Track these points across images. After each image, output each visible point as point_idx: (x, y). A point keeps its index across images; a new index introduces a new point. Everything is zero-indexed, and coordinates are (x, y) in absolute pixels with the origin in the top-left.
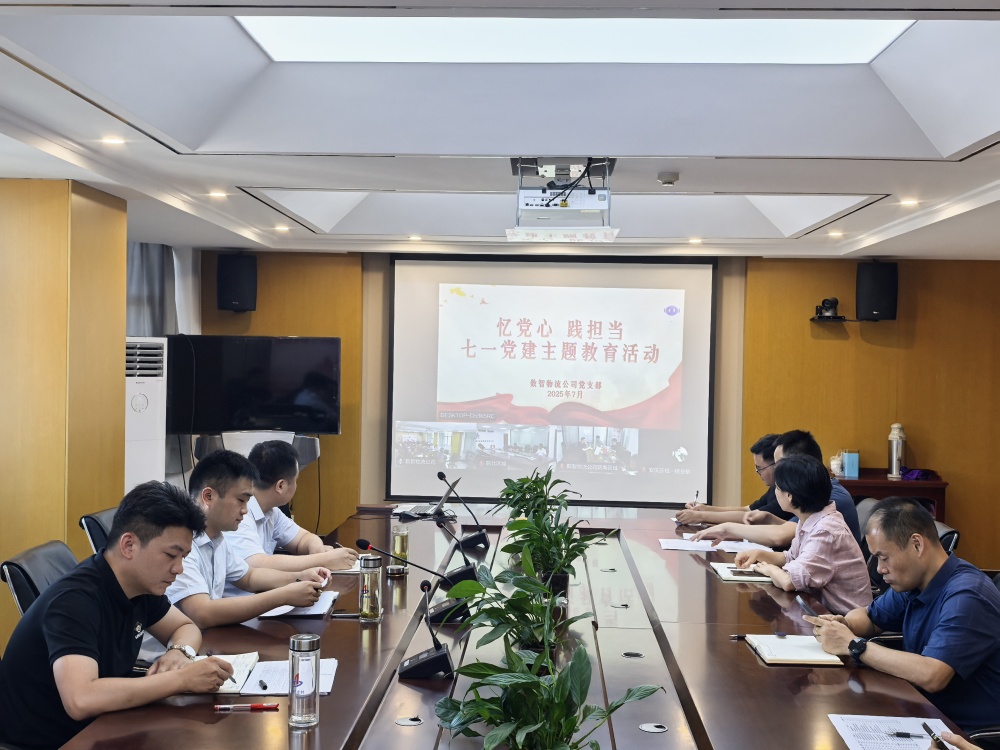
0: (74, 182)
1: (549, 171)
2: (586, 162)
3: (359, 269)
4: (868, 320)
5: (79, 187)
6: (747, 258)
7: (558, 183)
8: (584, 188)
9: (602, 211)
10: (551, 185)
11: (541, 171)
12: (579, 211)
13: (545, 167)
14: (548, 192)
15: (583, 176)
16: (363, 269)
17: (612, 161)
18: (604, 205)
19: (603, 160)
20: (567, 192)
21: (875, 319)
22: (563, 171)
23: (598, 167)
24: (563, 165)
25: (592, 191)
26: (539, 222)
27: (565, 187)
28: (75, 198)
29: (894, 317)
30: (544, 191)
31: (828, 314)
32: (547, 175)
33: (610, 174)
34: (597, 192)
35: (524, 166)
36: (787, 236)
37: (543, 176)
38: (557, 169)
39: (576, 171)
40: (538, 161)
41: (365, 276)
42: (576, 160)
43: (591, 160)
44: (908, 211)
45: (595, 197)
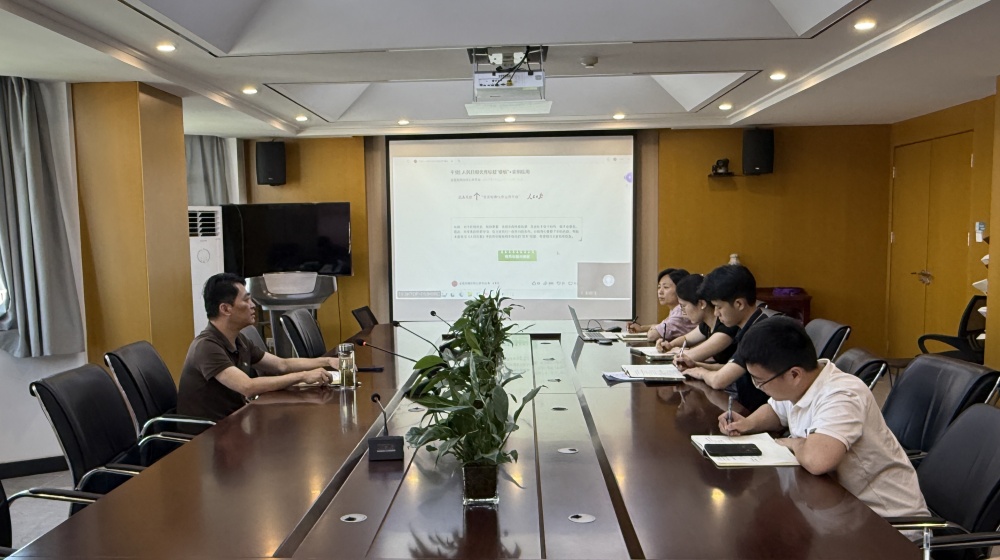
0: (140, 83)
1: (497, 59)
2: (525, 50)
3: (363, 149)
4: (753, 174)
5: (145, 87)
6: (659, 130)
7: (504, 68)
8: (525, 71)
9: (539, 88)
10: (499, 69)
11: (491, 58)
12: (521, 88)
13: (494, 56)
14: (497, 74)
15: (523, 61)
16: (366, 149)
17: (546, 49)
18: (540, 83)
19: (538, 48)
20: (512, 74)
21: (758, 173)
22: (508, 57)
23: (536, 54)
24: (508, 52)
25: (531, 73)
27: (510, 70)
28: (143, 97)
29: (771, 172)
30: (494, 74)
31: (721, 171)
32: (495, 62)
33: (545, 60)
34: (535, 74)
35: (479, 55)
36: (688, 110)
37: (494, 64)
38: (504, 57)
39: (518, 57)
40: (489, 50)
41: (367, 155)
42: (518, 48)
43: (529, 48)
44: (778, 84)
45: (533, 77)
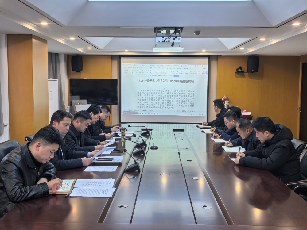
1: (164, 32)
3: (111, 59)
6: (218, 56)
7: (167, 35)
8: (174, 37)
11: (162, 32)
14: (164, 37)
15: (174, 33)
16: (112, 60)
17: (182, 28)
18: (179, 41)
19: (179, 28)
20: (169, 38)
21: (252, 72)
22: (168, 32)
23: (178, 30)
24: (168, 29)
26: (162, 46)
27: (169, 36)
28: (33, 40)
29: (258, 72)
31: (240, 71)
33: (181, 32)
35: (158, 30)
36: (229, 49)
38: (166, 31)
39: (172, 32)
40: (161, 29)
41: (112, 61)
43: (176, 28)
44: (262, 42)
45: (177, 39)
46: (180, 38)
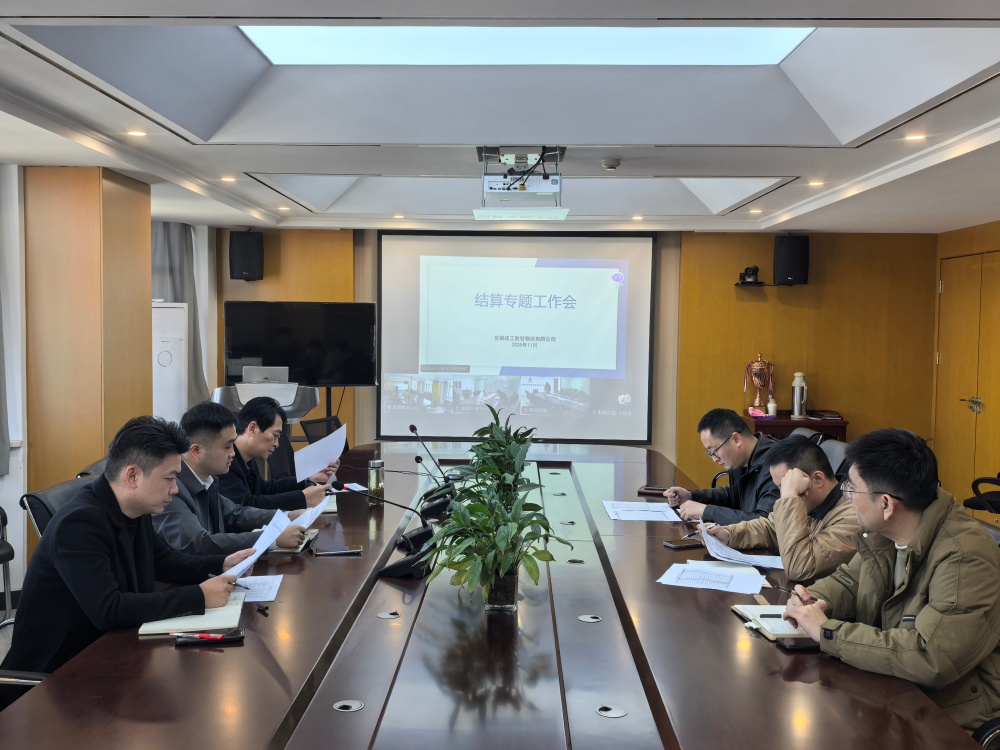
0: (104, 169)
1: (509, 159)
2: (541, 150)
3: (351, 242)
4: (784, 284)
5: (109, 173)
6: (681, 232)
7: (516, 170)
8: (539, 174)
9: (555, 194)
10: (511, 172)
11: (503, 159)
12: (535, 193)
13: (506, 156)
14: (509, 177)
15: (538, 163)
16: (354, 243)
17: (563, 150)
18: (556, 188)
19: (555, 149)
20: (525, 177)
21: (790, 284)
22: (521, 159)
24: (521, 154)
25: (546, 177)
26: (502, 203)
27: (524, 173)
28: (107, 184)
29: (806, 282)
30: (505, 177)
31: (749, 280)
32: (508, 162)
33: (561, 160)
34: (551, 178)
35: (488, 153)
36: (715, 213)
37: (505, 164)
38: (516, 158)
39: (533, 159)
40: (500, 150)
41: (356, 248)
42: (531, 148)
43: (545, 149)
44: (816, 191)
45: (549, 182)
46: (557, 177)
